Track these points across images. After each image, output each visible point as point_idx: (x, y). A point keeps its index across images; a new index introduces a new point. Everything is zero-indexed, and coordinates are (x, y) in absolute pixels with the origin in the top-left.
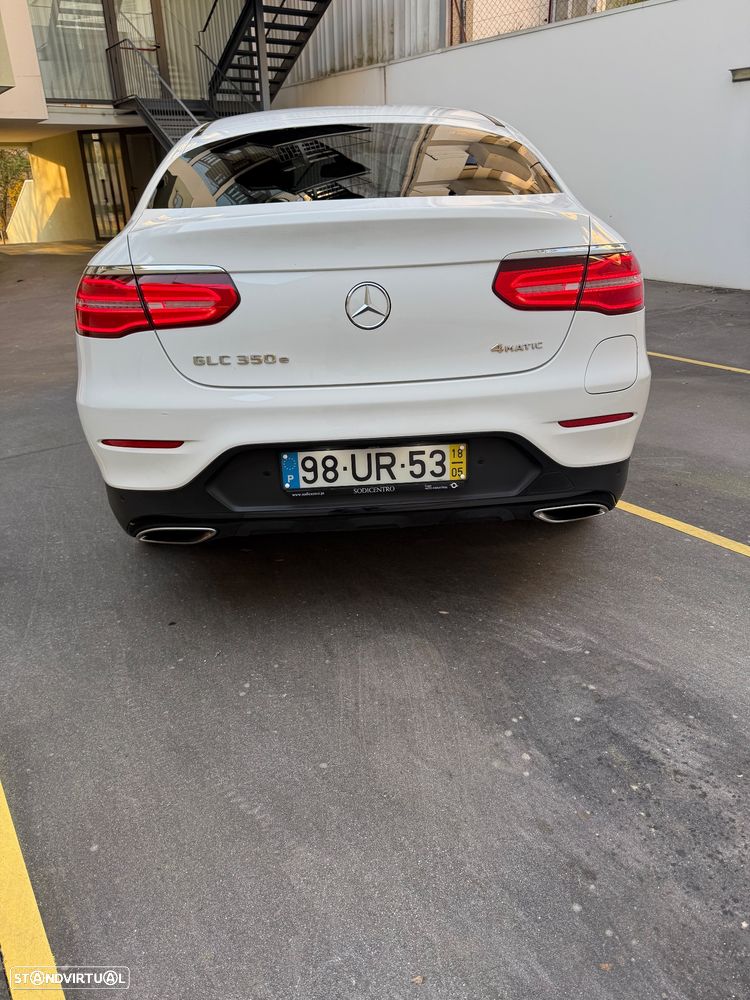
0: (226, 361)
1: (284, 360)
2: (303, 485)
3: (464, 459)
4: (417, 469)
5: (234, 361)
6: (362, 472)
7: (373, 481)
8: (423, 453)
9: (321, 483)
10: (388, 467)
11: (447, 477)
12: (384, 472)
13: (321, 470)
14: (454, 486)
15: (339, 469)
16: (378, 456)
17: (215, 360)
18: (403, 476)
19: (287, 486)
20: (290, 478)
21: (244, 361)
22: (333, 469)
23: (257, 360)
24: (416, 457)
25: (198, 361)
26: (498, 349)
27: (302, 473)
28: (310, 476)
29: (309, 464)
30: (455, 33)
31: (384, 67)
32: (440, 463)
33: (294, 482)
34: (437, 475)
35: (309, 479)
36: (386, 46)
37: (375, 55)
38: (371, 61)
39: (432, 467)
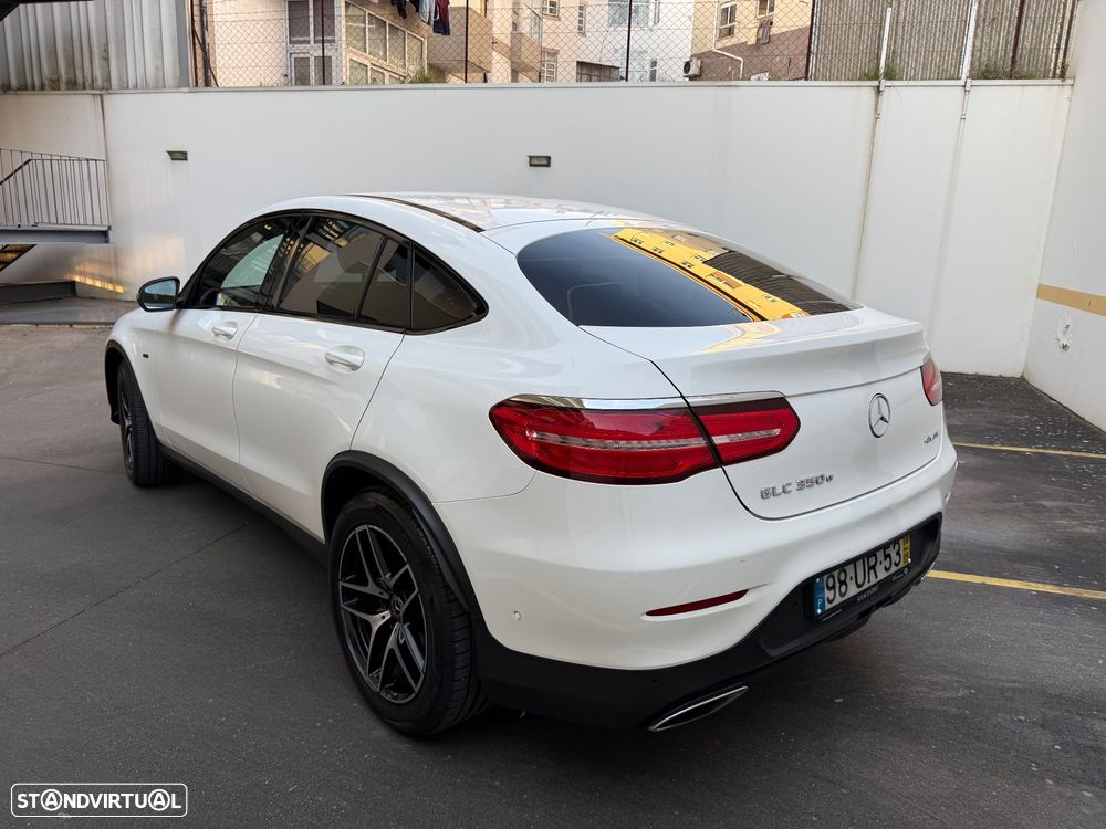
0: (788, 489)
1: (831, 478)
2: (828, 606)
3: (909, 544)
4: (887, 563)
5: (794, 487)
6: (860, 582)
7: (866, 586)
8: (889, 547)
9: (839, 600)
10: (874, 567)
11: (901, 565)
12: (872, 571)
14: (906, 570)
15: (848, 581)
16: (868, 559)
17: (779, 490)
18: (882, 575)
19: (819, 611)
20: (820, 602)
21: (801, 486)
23: (811, 483)
24: (888, 551)
25: (765, 495)
27: (827, 595)
28: (831, 595)
29: (830, 581)
30: (200, 74)
31: (101, 95)
32: (898, 553)
33: (823, 606)
34: (897, 565)
35: (831, 598)
36: (98, 73)
37: (80, 79)
38: (73, 85)
39: (895, 558)
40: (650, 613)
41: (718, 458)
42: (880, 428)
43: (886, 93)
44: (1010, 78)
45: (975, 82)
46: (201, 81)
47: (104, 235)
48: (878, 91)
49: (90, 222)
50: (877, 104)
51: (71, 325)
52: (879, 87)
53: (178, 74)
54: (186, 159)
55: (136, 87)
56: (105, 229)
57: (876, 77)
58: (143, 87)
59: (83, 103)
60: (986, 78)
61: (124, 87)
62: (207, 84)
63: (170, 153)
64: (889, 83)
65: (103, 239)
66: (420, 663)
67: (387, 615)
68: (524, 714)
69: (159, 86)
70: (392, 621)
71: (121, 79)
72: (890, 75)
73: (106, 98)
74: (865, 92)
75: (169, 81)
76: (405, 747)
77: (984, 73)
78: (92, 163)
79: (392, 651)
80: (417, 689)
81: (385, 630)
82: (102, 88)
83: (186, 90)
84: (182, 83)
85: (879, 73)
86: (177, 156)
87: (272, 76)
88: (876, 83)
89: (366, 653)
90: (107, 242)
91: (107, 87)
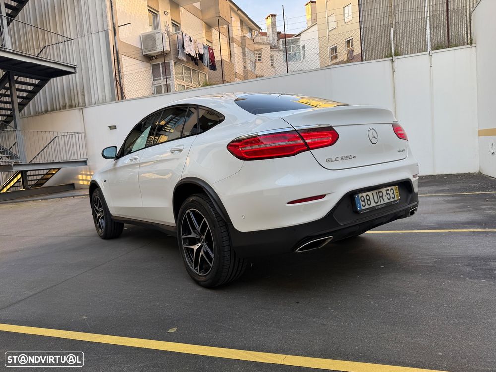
1: (354, 157)
2: (363, 208)
3: (398, 191)
4: (388, 196)
5: (339, 159)
6: (376, 201)
7: (379, 203)
8: (388, 190)
9: (367, 207)
10: (382, 197)
11: (396, 199)
12: (381, 198)
13: (366, 201)
14: (398, 202)
15: (370, 200)
16: (379, 192)
17: (334, 159)
18: (387, 201)
19: (358, 209)
20: (358, 205)
21: (342, 158)
22: (369, 200)
23: (347, 158)
24: (388, 192)
25: (328, 160)
26: (399, 151)
27: (361, 203)
28: (363, 204)
29: (362, 199)
30: (119, 95)
31: (82, 109)
32: (393, 194)
33: (360, 207)
34: (393, 198)
35: (364, 205)
36: (81, 101)
37: (74, 104)
38: (71, 106)
39: (392, 196)
40: (289, 203)
41: (308, 148)
42: (374, 141)
43: (396, 62)
44: (449, 47)
45: (433, 51)
46: (120, 98)
47: (85, 162)
48: (393, 61)
49: (79, 158)
50: (393, 66)
51: (74, 197)
52: (392, 60)
53: (111, 97)
54: (115, 129)
55: (95, 104)
56: (85, 160)
57: (391, 56)
58: (98, 103)
59: (76, 113)
60: (438, 49)
61: (91, 104)
62: (122, 98)
63: (109, 127)
64: (396, 57)
65: (85, 164)
66: (212, 256)
67: (200, 244)
68: (252, 264)
69: (104, 102)
70: (201, 246)
71: (89, 102)
72: (396, 55)
73: (84, 110)
74: (387, 62)
75: (108, 99)
76: (209, 291)
77: (437, 47)
78: (80, 135)
79: (202, 255)
80: (212, 266)
81: (199, 250)
82: (82, 106)
83: (115, 102)
84: (113, 99)
85: (392, 54)
86: (112, 128)
87: (147, 92)
88: (391, 58)
89: (193, 262)
90: (86, 165)
91: (84, 105)
